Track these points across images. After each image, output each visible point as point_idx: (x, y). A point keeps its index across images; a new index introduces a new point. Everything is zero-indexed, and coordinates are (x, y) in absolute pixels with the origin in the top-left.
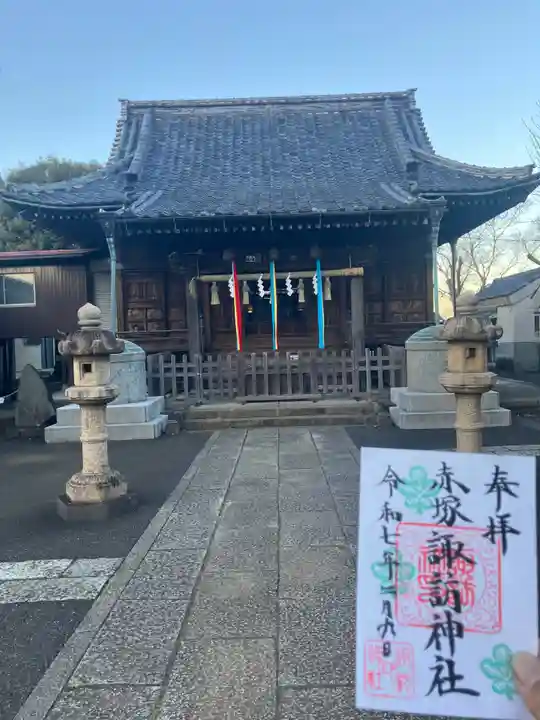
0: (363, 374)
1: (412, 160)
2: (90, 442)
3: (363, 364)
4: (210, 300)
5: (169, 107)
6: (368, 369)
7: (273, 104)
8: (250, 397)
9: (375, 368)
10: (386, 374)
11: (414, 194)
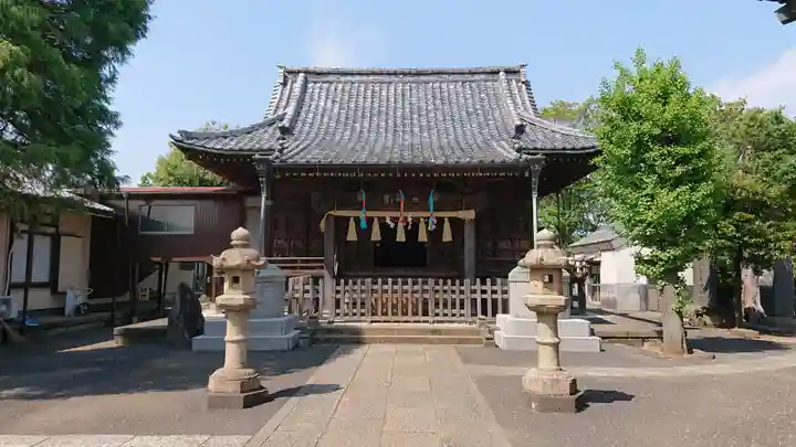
0: (474, 301)
1: (519, 123)
2: (232, 342)
3: (474, 292)
4: (346, 234)
5: (319, 74)
6: (478, 296)
7: (405, 74)
8: (376, 318)
9: (484, 296)
10: (495, 302)
11: (519, 150)
